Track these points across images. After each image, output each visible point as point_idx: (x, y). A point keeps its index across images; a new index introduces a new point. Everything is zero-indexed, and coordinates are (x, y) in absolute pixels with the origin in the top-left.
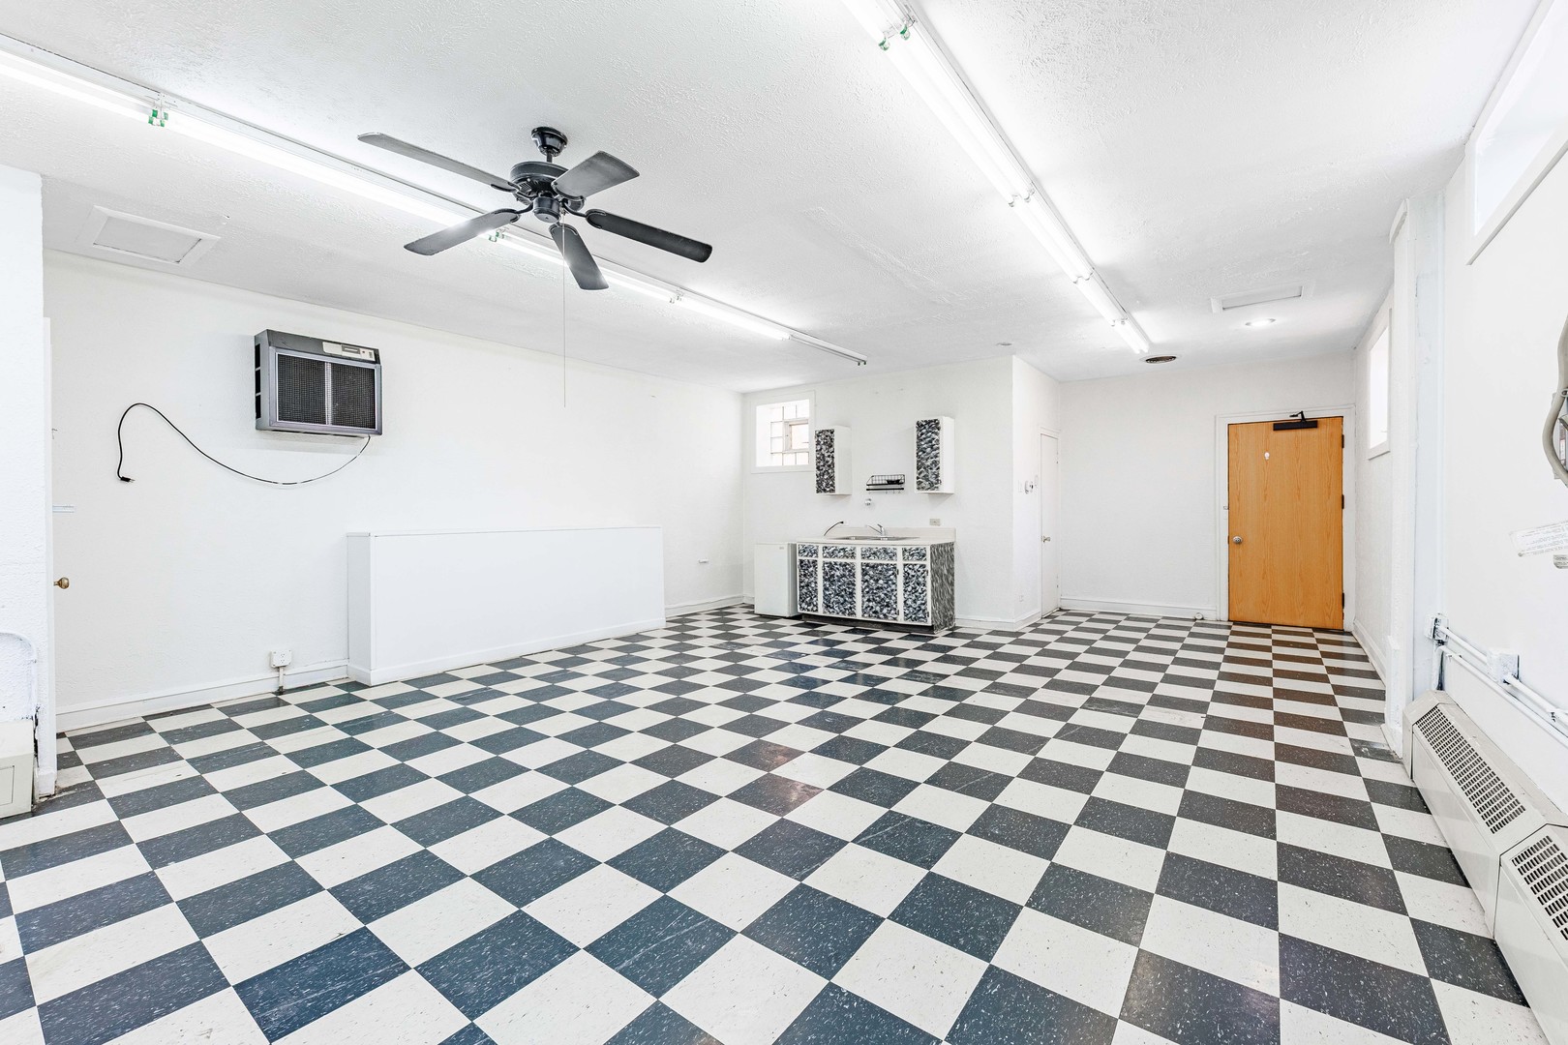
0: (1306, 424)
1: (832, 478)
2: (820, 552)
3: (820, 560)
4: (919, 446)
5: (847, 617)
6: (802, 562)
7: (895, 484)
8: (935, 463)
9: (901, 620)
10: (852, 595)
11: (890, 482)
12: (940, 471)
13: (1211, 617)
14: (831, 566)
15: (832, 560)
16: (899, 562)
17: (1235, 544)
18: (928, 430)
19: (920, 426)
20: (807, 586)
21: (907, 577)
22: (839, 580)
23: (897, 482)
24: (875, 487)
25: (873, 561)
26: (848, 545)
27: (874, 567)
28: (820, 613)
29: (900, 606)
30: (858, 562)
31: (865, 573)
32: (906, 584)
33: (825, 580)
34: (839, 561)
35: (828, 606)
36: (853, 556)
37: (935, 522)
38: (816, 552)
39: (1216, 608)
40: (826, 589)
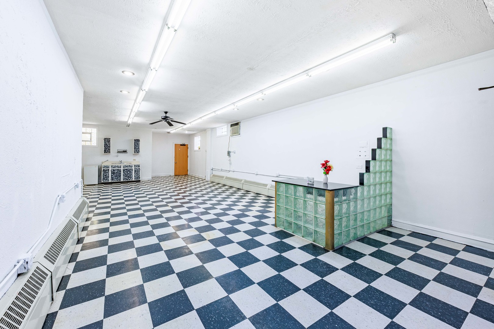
0: (184, 145)
1: (110, 150)
2: (110, 167)
3: (110, 169)
4: (135, 144)
5: (118, 181)
6: (104, 170)
7: (125, 152)
8: (139, 148)
9: (133, 180)
10: (120, 176)
11: (124, 151)
12: (140, 150)
13: (172, 175)
14: (114, 170)
15: (114, 169)
16: (133, 168)
17: (175, 163)
18: (137, 142)
19: (135, 140)
20: (106, 175)
21: (135, 171)
22: (116, 173)
23: (126, 151)
24: (119, 152)
25: (126, 168)
26: (119, 165)
27: (126, 169)
28: (110, 181)
29: (133, 177)
30: (122, 169)
31: (124, 171)
32: (135, 172)
33: (112, 173)
34: (116, 169)
35: (112, 180)
36: (120, 167)
37: (134, 160)
38: (109, 167)
39: (173, 174)
40: (112, 175)
